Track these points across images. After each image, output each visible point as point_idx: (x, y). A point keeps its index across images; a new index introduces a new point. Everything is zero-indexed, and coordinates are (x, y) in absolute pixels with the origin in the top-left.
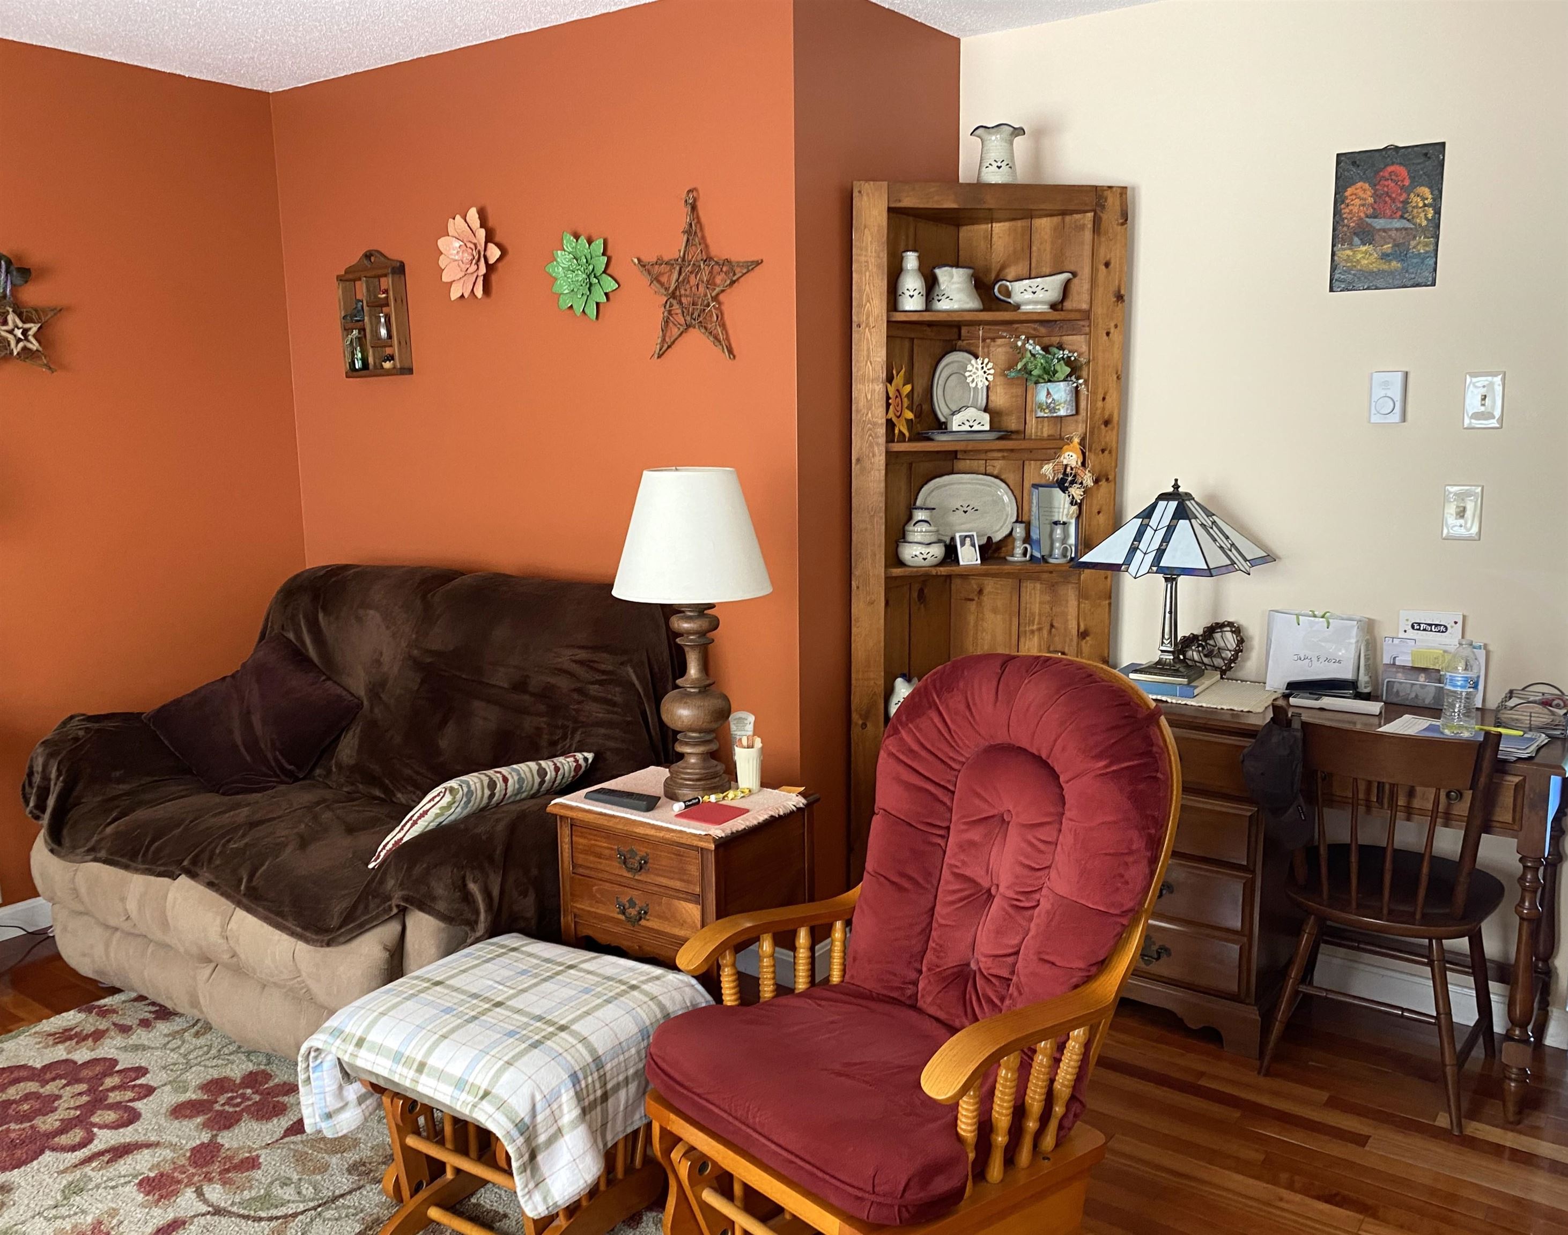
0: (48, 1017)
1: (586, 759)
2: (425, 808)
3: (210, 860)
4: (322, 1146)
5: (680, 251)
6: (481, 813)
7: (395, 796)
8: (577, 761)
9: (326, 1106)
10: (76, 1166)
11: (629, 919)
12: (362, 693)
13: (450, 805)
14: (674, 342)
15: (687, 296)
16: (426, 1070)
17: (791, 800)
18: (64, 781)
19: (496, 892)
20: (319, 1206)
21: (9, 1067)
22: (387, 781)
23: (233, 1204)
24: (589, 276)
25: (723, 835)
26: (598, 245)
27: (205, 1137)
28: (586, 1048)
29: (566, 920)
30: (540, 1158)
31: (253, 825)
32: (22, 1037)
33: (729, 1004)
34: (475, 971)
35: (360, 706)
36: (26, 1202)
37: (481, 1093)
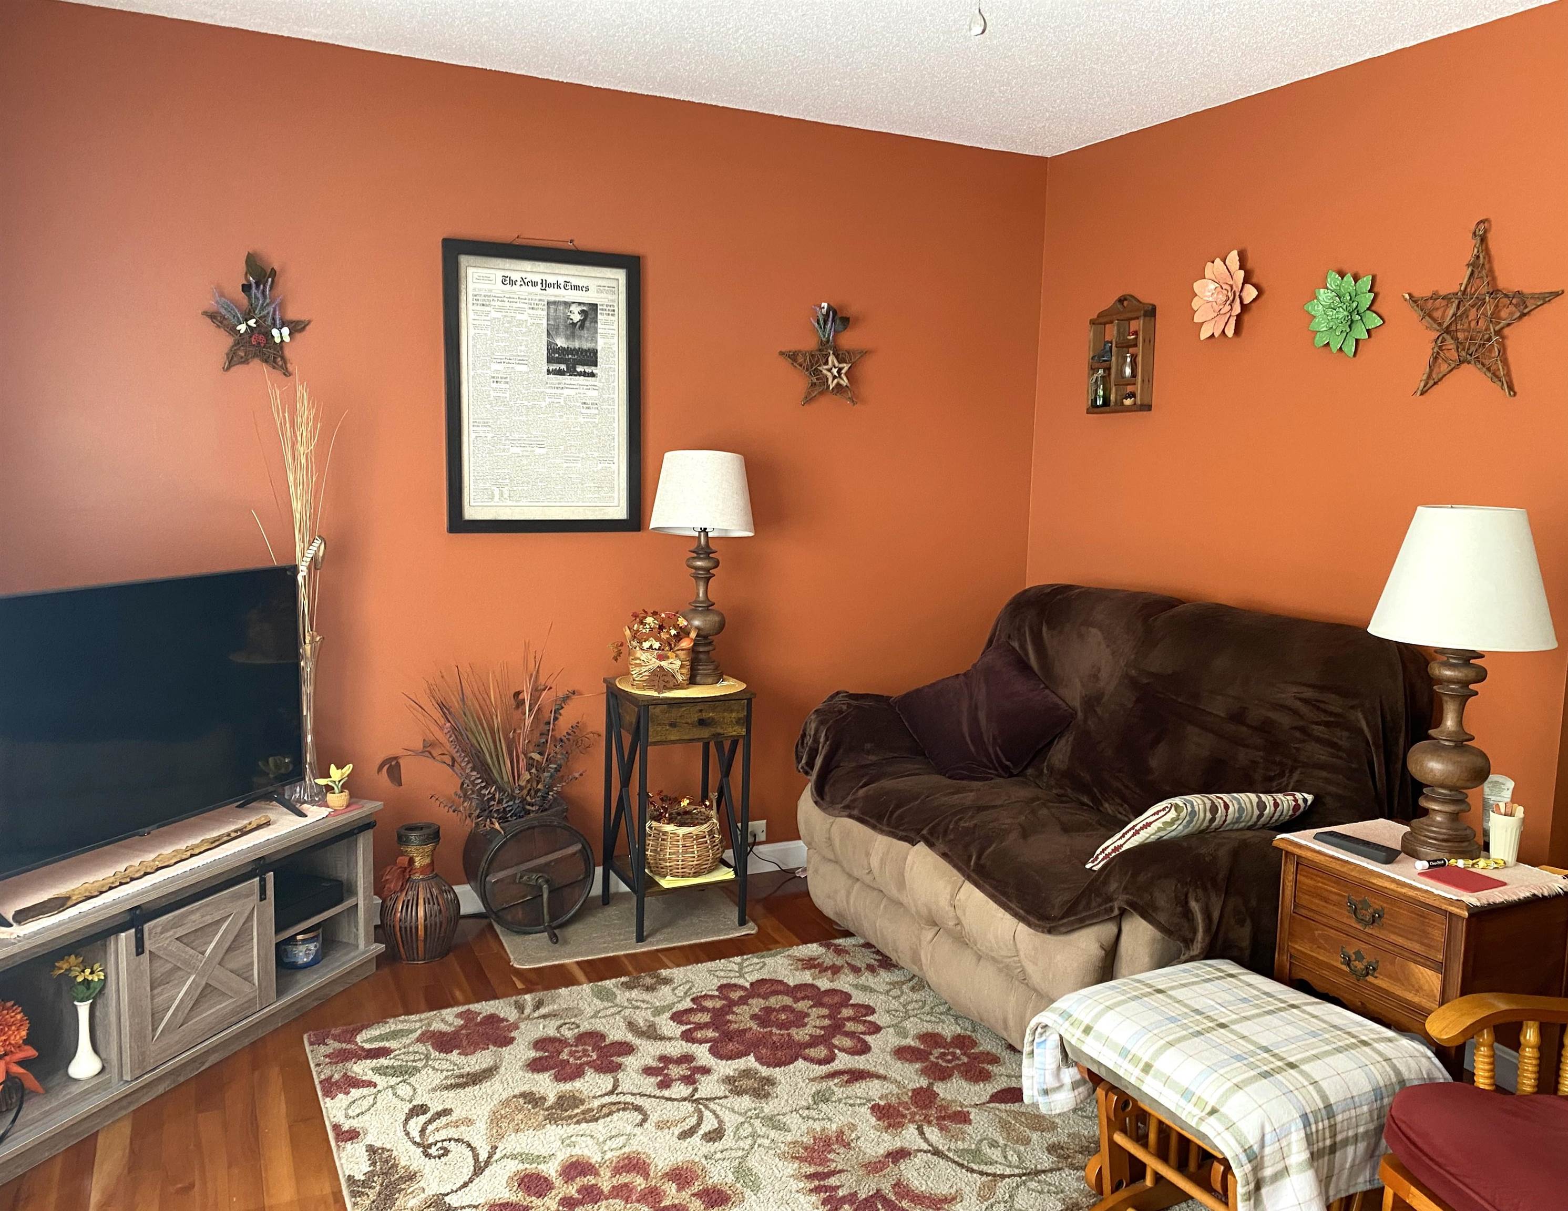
0: (798, 945)
1: (1305, 800)
2: (1148, 820)
3: (945, 833)
4: (1023, 1120)
5: (1461, 284)
6: (1201, 835)
7: (1102, 805)
8: (1296, 800)
9: (1045, 1083)
10: (822, 1078)
11: (1353, 971)
12: (1077, 704)
13: (1173, 821)
14: (1440, 380)
15: (1463, 330)
16: (1152, 1072)
17: (1556, 881)
18: (830, 745)
19: (1216, 915)
20: (1024, 1175)
21: (770, 980)
22: (1095, 790)
23: (949, 1150)
24: (1351, 313)
25: (1479, 904)
26: (1366, 282)
27: (924, 1082)
28: (1318, 1092)
29: (1281, 959)
30: (1264, 1191)
31: (981, 809)
32: (779, 957)
33: (1482, 1086)
34: (1195, 987)
35: (1074, 715)
36: (786, 1097)
37: (1208, 1109)
